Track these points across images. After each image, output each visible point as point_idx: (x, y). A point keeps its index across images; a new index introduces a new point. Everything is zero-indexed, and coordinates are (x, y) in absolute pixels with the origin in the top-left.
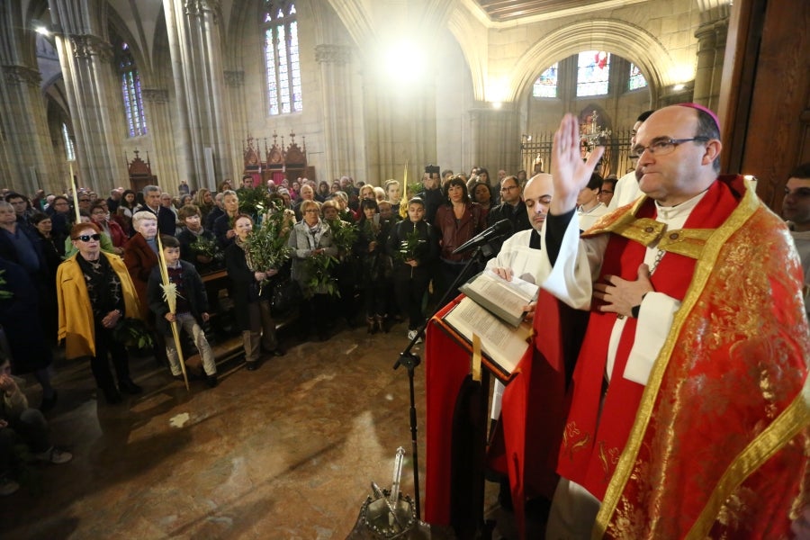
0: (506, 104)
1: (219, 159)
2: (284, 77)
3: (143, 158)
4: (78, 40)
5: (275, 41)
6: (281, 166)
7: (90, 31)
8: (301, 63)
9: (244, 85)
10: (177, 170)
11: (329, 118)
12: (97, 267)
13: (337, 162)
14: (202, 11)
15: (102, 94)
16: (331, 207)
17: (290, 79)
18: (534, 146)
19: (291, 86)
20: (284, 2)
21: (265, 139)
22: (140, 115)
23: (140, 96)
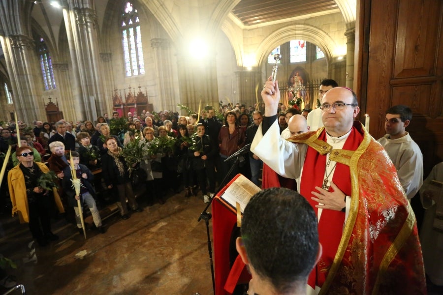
0: (254, 68)
1: (98, 103)
2: (134, 56)
3: (54, 101)
4: (14, 38)
5: (128, 37)
6: (134, 104)
7: (21, 33)
8: (143, 48)
9: (111, 60)
10: (74, 108)
11: (160, 77)
12: (32, 171)
13: (165, 101)
14: (87, 22)
15: (29, 68)
16: (162, 129)
17: (137, 57)
19: (138, 60)
20: (133, 16)
21: (125, 90)
22: (52, 78)
23: (52, 67)
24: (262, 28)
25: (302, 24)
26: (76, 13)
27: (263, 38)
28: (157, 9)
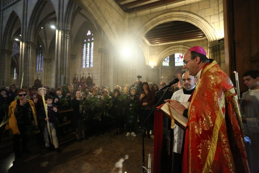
0: (155, 67)
1: (65, 79)
2: (88, 57)
3: (40, 79)
4: (27, 43)
5: (87, 47)
6: (84, 83)
7: (32, 40)
8: (94, 53)
9: (75, 59)
10: (50, 83)
11: (101, 69)
13: (103, 83)
14: (67, 36)
15: (31, 58)
17: (90, 57)
18: (164, 79)
19: (90, 60)
20: (90, 37)
21: (80, 74)
22: (41, 66)
23: (42, 60)
24: (160, 46)
25: (182, 45)
26: (63, 32)
27: (161, 51)
28: (107, 29)
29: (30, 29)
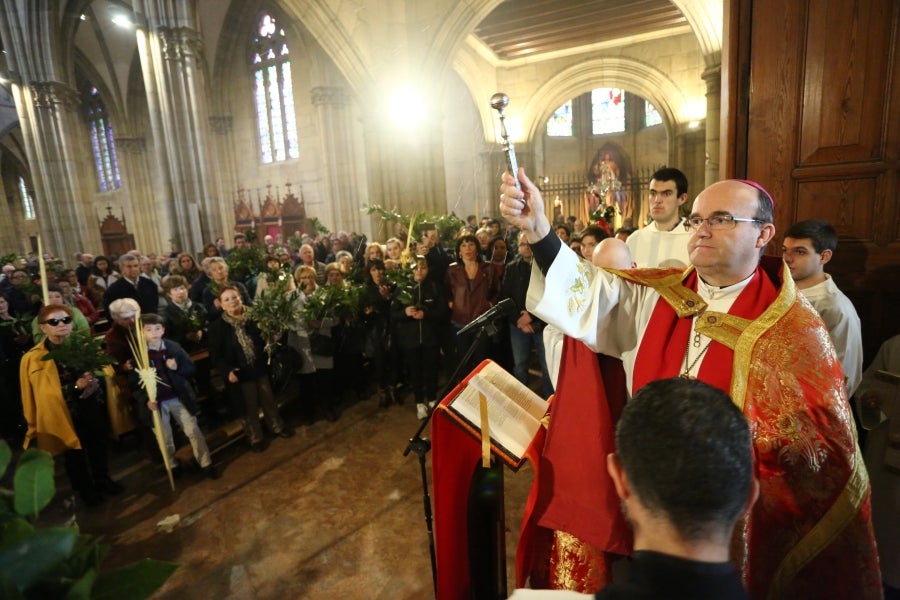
0: (519, 145)
1: (205, 216)
2: (277, 121)
3: (117, 214)
4: (39, 88)
5: (266, 83)
6: (276, 219)
7: (53, 77)
8: (296, 107)
9: (231, 130)
10: (158, 227)
11: (329, 165)
13: (340, 214)
14: (183, 56)
15: (68, 147)
16: (334, 269)
17: (284, 123)
19: (285, 131)
20: (275, 42)
21: (258, 190)
22: (113, 167)
23: (113, 145)
24: (536, 64)
25: (615, 57)
26: (162, 37)
27: (538, 85)
28: (322, 28)
29: (35, 30)
